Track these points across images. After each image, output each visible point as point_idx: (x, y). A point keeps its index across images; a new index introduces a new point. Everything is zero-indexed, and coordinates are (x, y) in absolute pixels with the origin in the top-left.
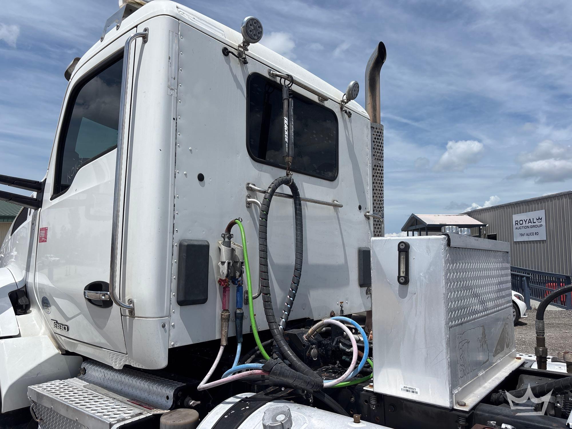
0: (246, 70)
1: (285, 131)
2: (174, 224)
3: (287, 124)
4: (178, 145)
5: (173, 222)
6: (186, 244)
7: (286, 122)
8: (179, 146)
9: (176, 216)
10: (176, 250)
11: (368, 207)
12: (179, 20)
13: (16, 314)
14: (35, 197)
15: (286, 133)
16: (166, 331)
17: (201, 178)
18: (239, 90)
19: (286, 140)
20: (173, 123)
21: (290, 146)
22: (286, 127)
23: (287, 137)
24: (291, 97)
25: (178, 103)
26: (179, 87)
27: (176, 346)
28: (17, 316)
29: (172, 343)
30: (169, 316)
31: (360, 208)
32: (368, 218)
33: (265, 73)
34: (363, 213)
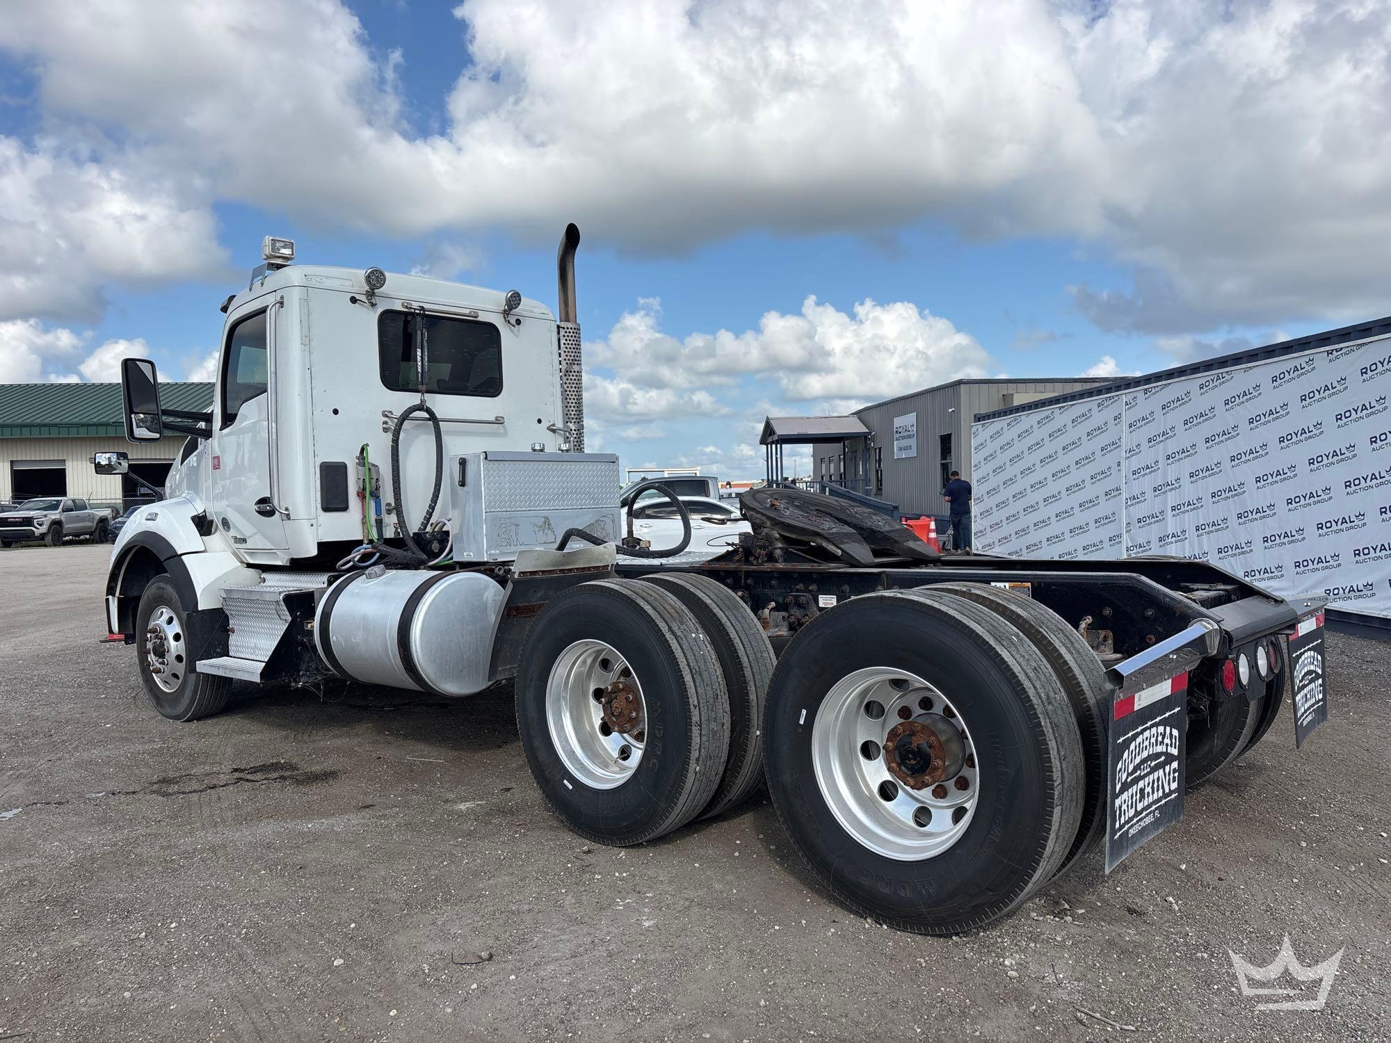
0: (377, 310)
1: (418, 361)
2: (314, 450)
3: (421, 355)
4: (314, 389)
7: (419, 353)
9: (316, 444)
10: (318, 469)
12: (307, 287)
13: (201, 535)
14: (203, 427)
15: (419, 364)
16: (314, 529)
17: (336, 412)
19: (420, 370)
20: (308, 372)
22: (419, 358)
23: (420, 368)
24: (425, 327)
25: (311, 355)
26: (311, 342)
27: (322, 541)
28: (203, 537)
29: (320, 538)
30: (317, 518)
31: (539, 421)
32: (554, 431)
33: (399, 307)
34: (544, 426)
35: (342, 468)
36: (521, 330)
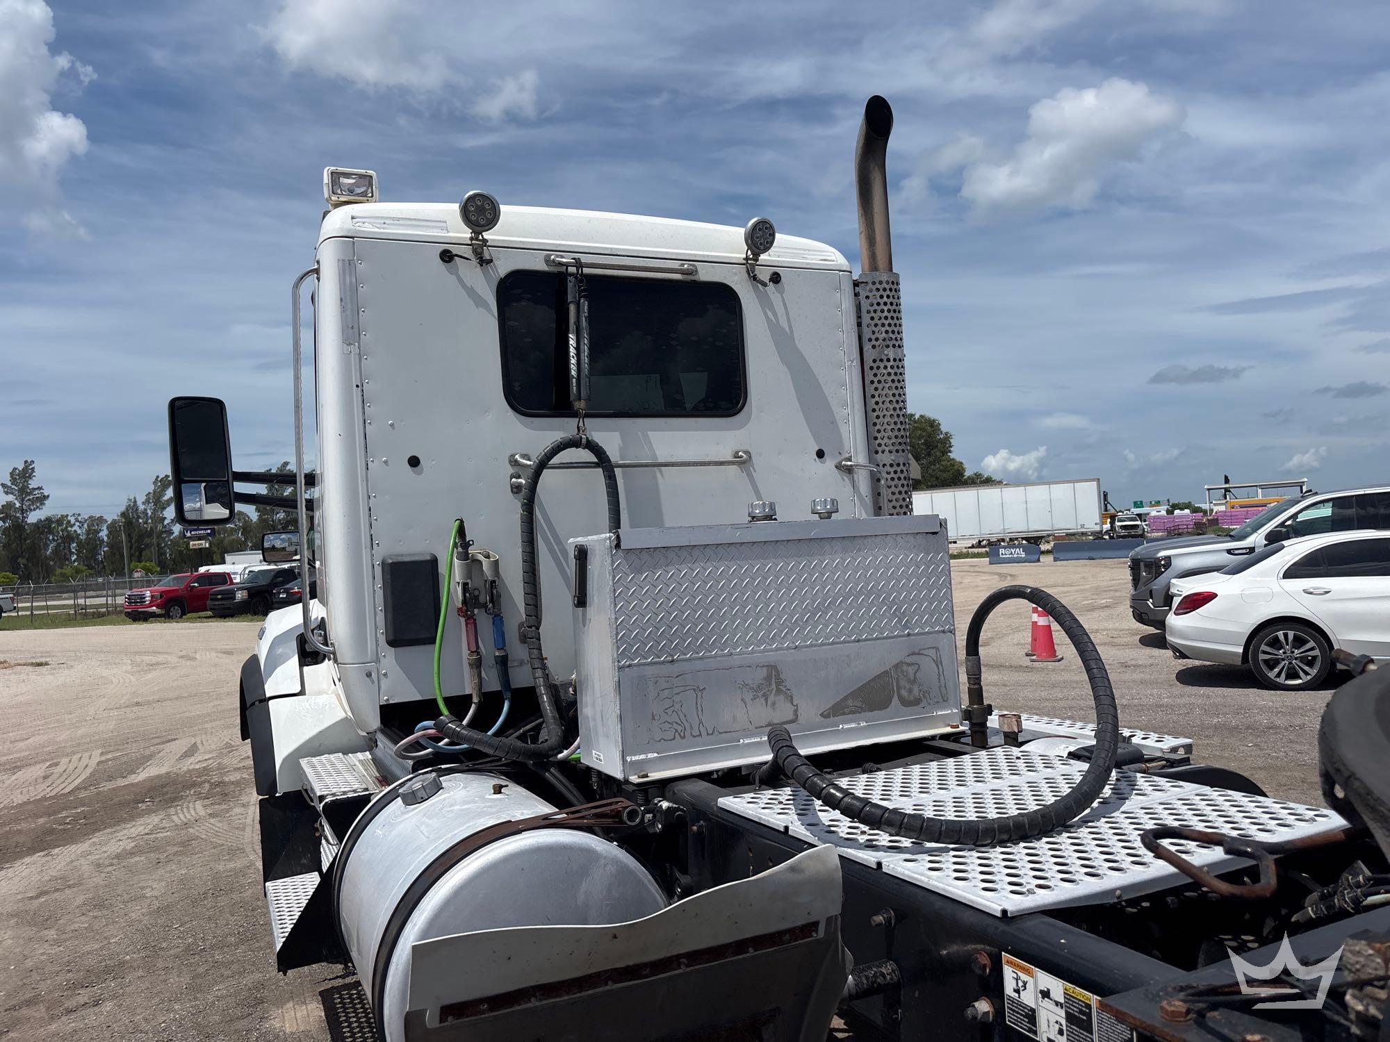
0: (493, 272)
1: (572, 358)
2: (372, 535)
3: (575, 345)
4: (369, 421)
5: (370, 531)
6: (390, 561)
7: (572, 342)
8: (370, 423)
9: (374, 523)
10: (378, 570)
11: (846, 448)
12: (353, 237)
15: (573, 361)
16: (373, 682)
17: (414, 462)
18: (481, 309)
19: (573, 373)
20: (356, 393)
21: (583, 382)
22: (572, 351)
23: (575, 368)
24: (584, 296)
25: (363, 361)
26: (362, 336)
27: (391, 702)
29: (386, 698)
30: (378, 661)
31: (820, 454)
32: (849, 470)
33: (538, 264)
34: (830, 463)
35: (428, 570)
36: (781, 292)
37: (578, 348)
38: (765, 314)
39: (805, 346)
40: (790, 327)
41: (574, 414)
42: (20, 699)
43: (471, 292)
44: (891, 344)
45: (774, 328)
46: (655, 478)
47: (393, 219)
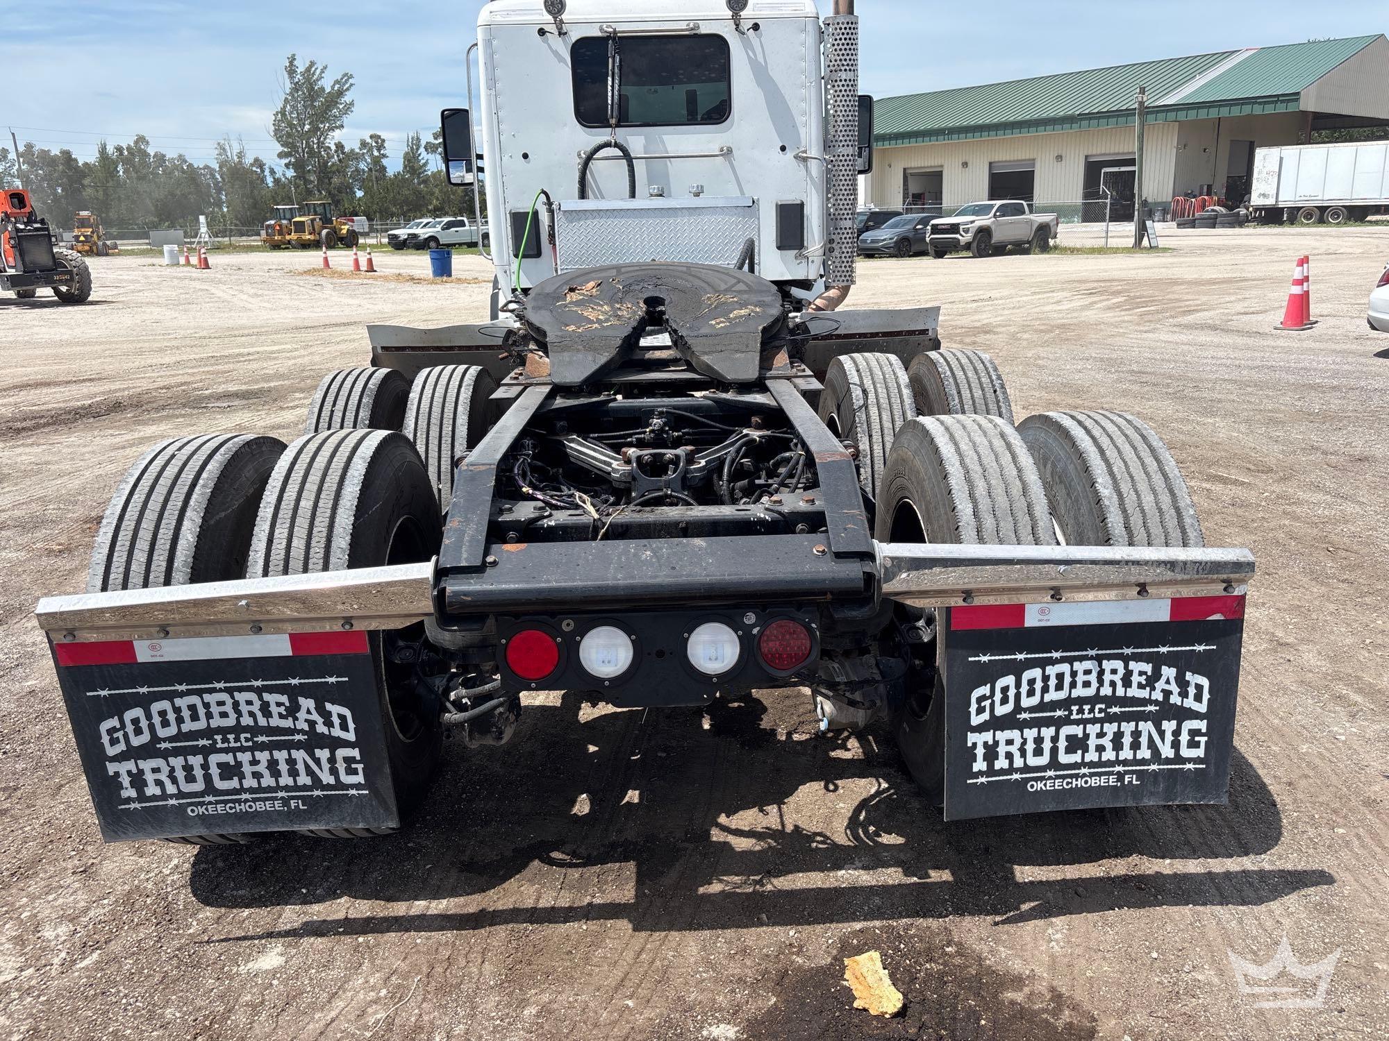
0: (568, 40)
1: (609, 93)
2: (505, 197)
3: (611, 85)
5: (503, 195)
6: (515, 212)
7: (610, 83)
8: (502, 134)
9: (506, 190)
10: (509, 217)
11: (804, 145)
12: (489, 25)
16: (507, 276)
17: (525, 156)
18: (562, 64)
19: (610, 102)
20: (495, 117)
21: (614, 107)
22: (609, 88)
23: (611, 99)
24: (619, 51)
25: (498, 99)
26: (497, 84)
29: (515, 284)
30: (510, 265)
31: (783, 149)
32: (805, 160)
33: (595, 32)
34: (790, 154)
35: (533, 217)
36: (760, 37)
37: (613, 86)
38: (748, 54)
39: (776, 73)
40: (765, 61)
41: (610, 126)
42: (475, 304)
43: (556, 53)
44: (843, 68)
45: (753, 63)
46: (666, 164)
47: (513, 11)
